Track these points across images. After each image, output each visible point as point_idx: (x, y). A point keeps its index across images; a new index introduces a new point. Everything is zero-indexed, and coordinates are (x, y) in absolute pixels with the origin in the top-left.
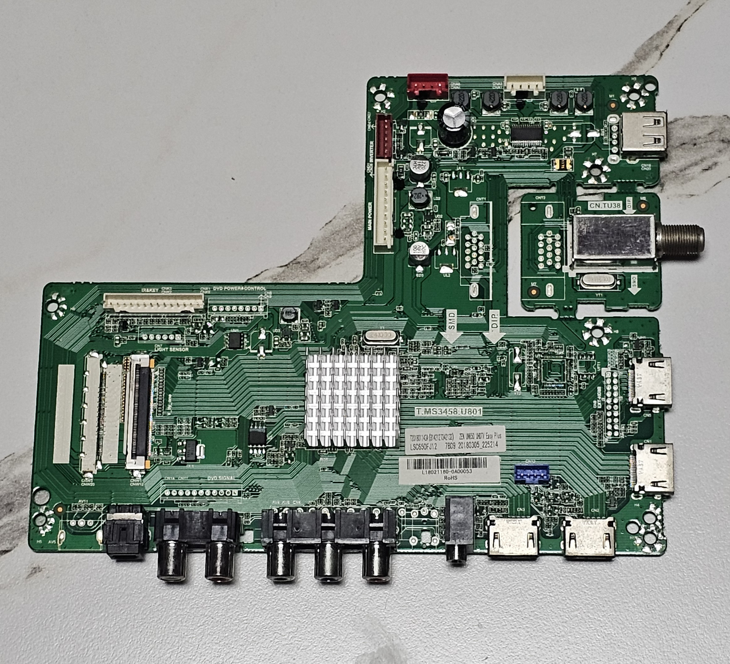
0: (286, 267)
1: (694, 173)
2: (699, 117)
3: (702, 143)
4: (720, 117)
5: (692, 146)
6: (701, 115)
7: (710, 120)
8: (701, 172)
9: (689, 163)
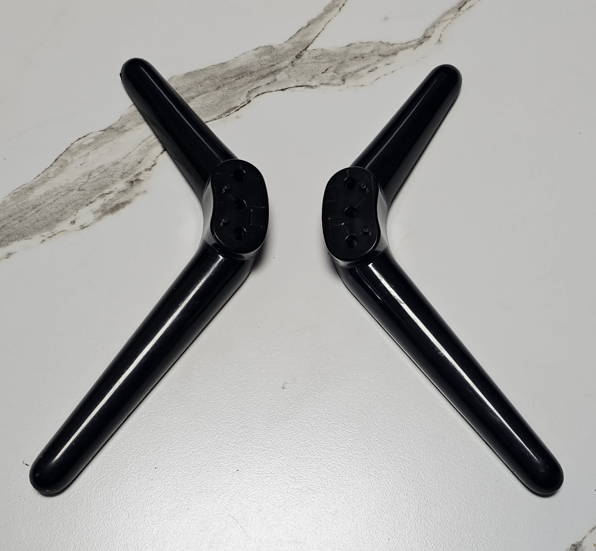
0: (104, 131)
1: (363, 73)
2: (364, 43)
3: (367, 57)
4: (377, 43)
5: (361, 58)
6: (366, 41)
7: (372, 44)
8: (367, 73)
9: (360, 68)
